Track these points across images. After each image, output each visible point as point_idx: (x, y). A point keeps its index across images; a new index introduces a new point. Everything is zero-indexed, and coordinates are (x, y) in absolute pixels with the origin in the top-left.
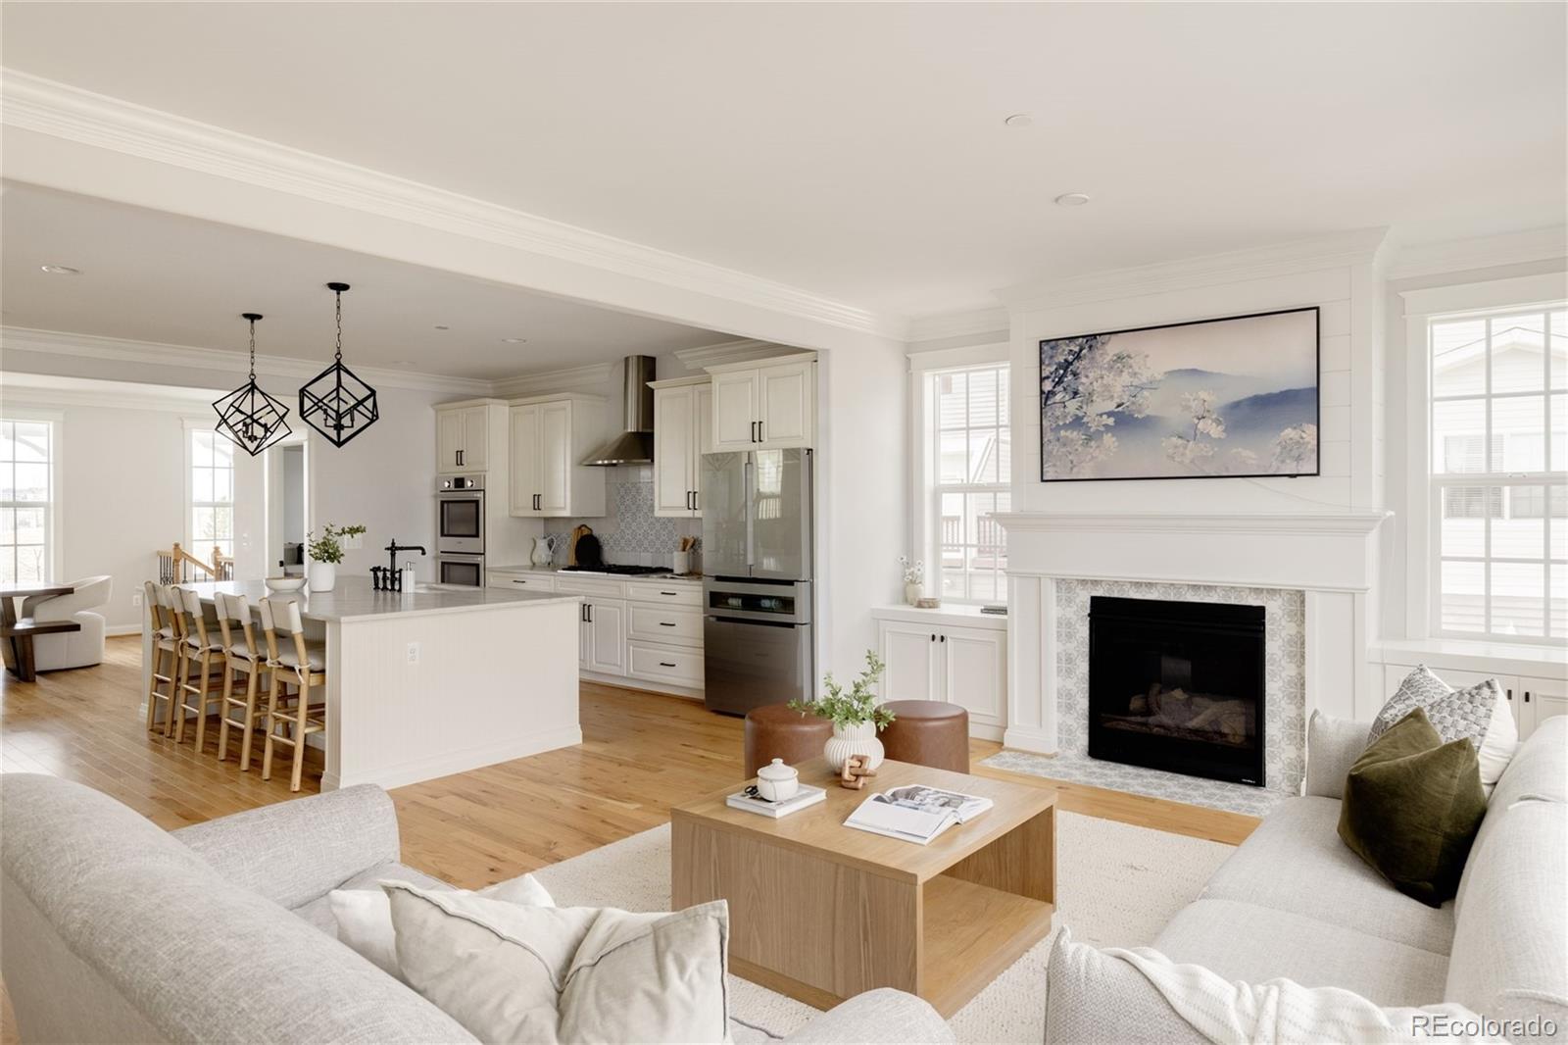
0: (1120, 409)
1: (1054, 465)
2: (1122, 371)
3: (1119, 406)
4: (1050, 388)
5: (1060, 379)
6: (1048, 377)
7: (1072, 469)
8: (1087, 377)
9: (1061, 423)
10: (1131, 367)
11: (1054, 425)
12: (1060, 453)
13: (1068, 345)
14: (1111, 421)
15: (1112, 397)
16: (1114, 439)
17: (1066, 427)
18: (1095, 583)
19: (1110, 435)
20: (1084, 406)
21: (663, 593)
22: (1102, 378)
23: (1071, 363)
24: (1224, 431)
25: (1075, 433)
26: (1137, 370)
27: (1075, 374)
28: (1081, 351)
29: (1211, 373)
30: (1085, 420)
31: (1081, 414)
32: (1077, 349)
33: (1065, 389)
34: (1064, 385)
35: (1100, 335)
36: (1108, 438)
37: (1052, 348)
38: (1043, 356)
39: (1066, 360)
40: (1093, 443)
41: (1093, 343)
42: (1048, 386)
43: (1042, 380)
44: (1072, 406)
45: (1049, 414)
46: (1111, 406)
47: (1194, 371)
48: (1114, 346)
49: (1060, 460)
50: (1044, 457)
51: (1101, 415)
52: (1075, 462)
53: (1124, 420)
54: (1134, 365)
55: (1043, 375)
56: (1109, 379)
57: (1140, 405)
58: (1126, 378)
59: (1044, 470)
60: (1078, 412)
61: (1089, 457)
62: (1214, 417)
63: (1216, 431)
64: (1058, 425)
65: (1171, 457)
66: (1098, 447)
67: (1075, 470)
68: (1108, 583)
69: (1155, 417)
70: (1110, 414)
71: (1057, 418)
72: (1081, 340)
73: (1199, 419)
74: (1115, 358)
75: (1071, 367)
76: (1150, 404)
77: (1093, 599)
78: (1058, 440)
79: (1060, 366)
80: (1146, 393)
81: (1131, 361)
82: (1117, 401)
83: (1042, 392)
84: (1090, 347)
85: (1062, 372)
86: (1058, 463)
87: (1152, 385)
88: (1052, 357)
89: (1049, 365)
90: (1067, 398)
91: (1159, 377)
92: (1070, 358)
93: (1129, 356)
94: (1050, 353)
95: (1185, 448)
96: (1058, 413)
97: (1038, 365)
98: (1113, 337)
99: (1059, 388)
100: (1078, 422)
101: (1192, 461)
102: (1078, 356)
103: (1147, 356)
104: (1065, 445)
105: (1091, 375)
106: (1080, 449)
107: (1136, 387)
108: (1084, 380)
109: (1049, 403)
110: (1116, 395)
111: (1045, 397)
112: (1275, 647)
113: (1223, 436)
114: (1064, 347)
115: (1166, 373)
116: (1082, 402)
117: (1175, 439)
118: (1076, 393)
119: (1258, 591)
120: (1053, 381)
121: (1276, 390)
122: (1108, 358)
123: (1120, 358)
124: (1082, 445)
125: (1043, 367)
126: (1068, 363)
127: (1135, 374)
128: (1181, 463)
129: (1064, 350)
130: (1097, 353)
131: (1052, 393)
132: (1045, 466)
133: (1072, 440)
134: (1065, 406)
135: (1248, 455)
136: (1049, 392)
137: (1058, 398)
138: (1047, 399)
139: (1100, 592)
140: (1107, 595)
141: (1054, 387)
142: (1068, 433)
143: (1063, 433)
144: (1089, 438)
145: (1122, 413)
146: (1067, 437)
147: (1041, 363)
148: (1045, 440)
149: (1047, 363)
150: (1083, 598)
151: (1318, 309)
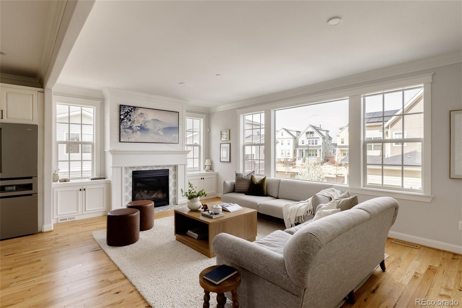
0: (141, 126)
1: (124, 138)
2: (142, 117)
3: (141, 125)
4: (123, 118)
5: (126, 116)
6: (122, 115)
7: (129, 139)
8: (133, 117)
9: (126, 127)
10: (144, 116)
11: (124, 128)
12: (125, 135)
13: (128, 108)
14: (139, 128)
15: (139, 123)
16: (140, 133)
17: (127, 128)
18: (134, 167)
19: (139, 132)
20: (132, 124)
22: (137, 117)
23: (129, 113)
24: (163, 133)
25: (130, 130)
26: (145, 117)
27: (130, 115)
28: (132, 109)
29: (161, 121)
30: (132, 127)
31: (131, 126)
32: (131, 109)
33: (127, 119)
34: (127, 117)
35: (137, 107)
36: (138, 132)
37: (124, 107)
38: (121, 109)
39: (127, 111)
40: (134, 133)
41: (135, 109)
42: (122, 117)
43: (120, 115)
44: (129, 123)
45: (122, 124)
46: (139, 125)
47: (157, 120)
48: (140, 111)
49: (125, 137)
50: (121, 135)
51: (137, 127)
52: (130, 137)
53: (142, 129)
54: (145, 116)
55: (121, 114)
56: (139, 118)
57: (146, 126)
58: (143, 119)
59: (121, 139)
60: (130, 125)
61: (133, 136)
62: (161, 130)
63: (162, 133)
64: (125, 128)
65: (153, 138)
66: (136, 134)
67: (130, 139)
68: (137, 167)
69: (149, 129)
70: (139, 127)
71: (125, 126)
72: (132, 107)
73: (158, 130)
75: (129, 114)
76: (149, 126)
77: (133, 172)
78: (125, 131)
79: (126, 112)
80: (147, 123)
81: (144, 115)
82: (140, 124)
83: (120, 118)
84: (134, 110)
85: (126, 114)
86: (125, 138)
87: (148, 121)
88: (123, 110)
89: (123, 112)
90: (128, 121)
91: (150, 120)
92: (129, 111)
93: (144, 114)
94: (123, 108)
95: (155, 136)
96: (125, 125)
97: (119, 110)
98: (140, 108)
99: (126, 118)
100: (130, 128)
101: (157, 139)
102: (131, 111)
103: (148, 115)
104: (127, 133)
105: (134, 116)
106: (131, 134)
107: (145, 121)
108: (132, 117)
109: (122, 121)
110: (140, 122)
111: (121, 120)
112: (171, 177)
113: (163, 134)
114: (127, 108)
115: (152, 119)
116: (132, 123)
117: (153, 134)
118: (130, 120)
119: (168, 166)
120: (124, 116)
121: (172, 127)
122: (139, 113)
123: (141, 114)
124: (132, 133)
125: (121, 112)
126: (128, 113)
127: (145, 118)
128: (155, 139)
129: (127, 109)
130: (136, 111)
131: (123, 119)
132: (121, 138)
133: (129, 132)
134: (127, 123)
135: (167, 139)
136: (122, 119)
137: (125, 120)
138: (122, 120)
139: (135, 170)
140: (137, 170)
141: (124, 118)
142: (128, 130)
143: (126, 130)
144: (133, 132)
145: (142, 127)
146: (127, 131)
147: (120, 111)
148: (121, 131)
149: (122, 111)
150: (131, 172)
151: (179, 112)
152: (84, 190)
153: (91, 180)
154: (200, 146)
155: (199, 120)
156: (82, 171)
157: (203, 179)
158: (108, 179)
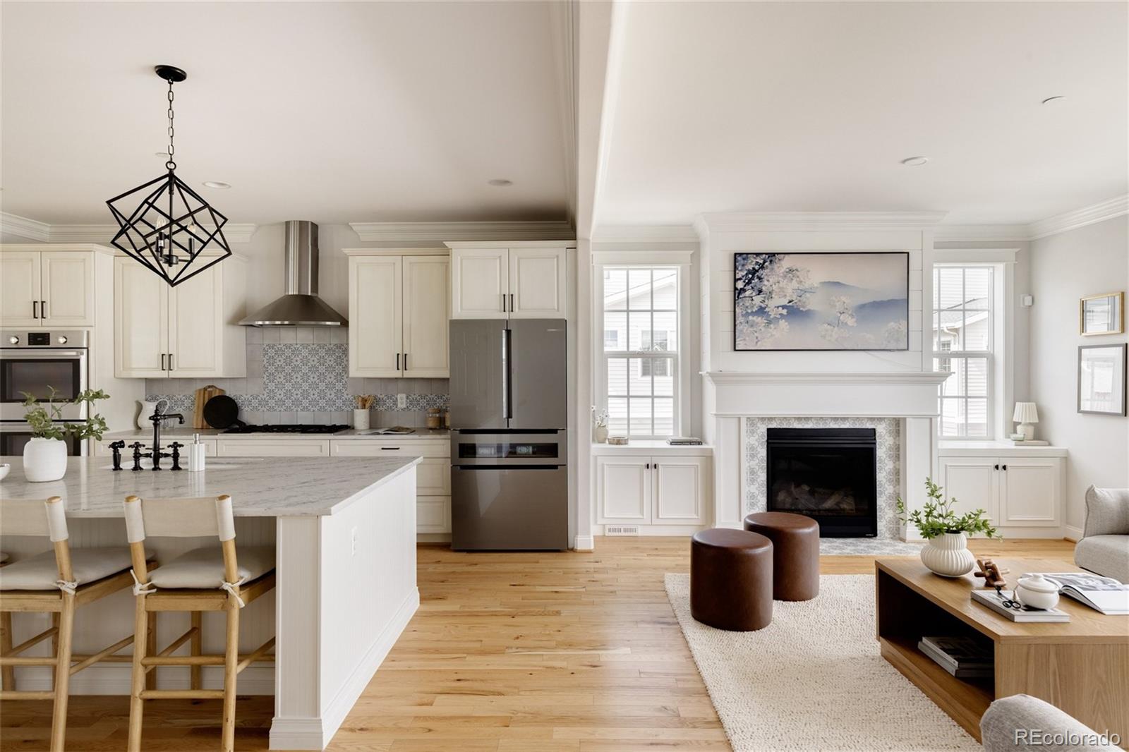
0: (791, 304)
1: (745, 340)
2: (792, 279)
3: (790, 302)
4: (742, 287)
5: (749, 280)
6: (740, 279)
7: (757, 343)
8: (768, 281)
9: (749, 311)
10: (798, 277)
11: (744, 312)
12: (749, 331)
13: (755, 258)
14: (784, 312)
15: (785, 296)
16: (787, 323)
17: (753, 314)
18: (771, 419)
19: (784, 320)
20: (766, 301)
21: (383, 449)
22: (779, 282)
23: (757, 271)
24: (856, 322)
25: (760, 318)
26: (802, 279)
27: (760, 278)
28: (764, 262)
29: (848, 286)
30: (767, 310)
31: (763, 306)
32: (761, 262)
33: (752, 288)
34: (752, 285)
35: (778, 254)
36: (783, 323)
37: (744, 259)
38: (737, 264)
39: (754, 268)
40: (772, 326)
41: (773, 258)
42: (740, 285)
43: (736, 280)
44: (758, 300)
45: (741, 304)
46: (785, 302)
47: (838, 283)
48: (787, 263)
49: (749, 336)
50: (737, 333)
51: (778, 307)
52: (759, 339)
53: (794, 312)
54: (800, 276)
55: (737, 277)
56: (783, 283)
57: (804, 303)
58: (795, 284)
59: (737, 343)
60: (761, 304)
61: (770, 335)
62: (850, 313)
63: (851, 322)
64: (747, 312)
65: (824, 337)
66: (775, 328)
67: (759, 343)
68: (780, 419)
69: (813, 311)
70: (784, 307)
71: (747, 307)
72: (764, 256)
73: (841, 313)
74: (788, 270)
75: (757, 274)
76: (813, 303)
77: (769, 430)
78: (747, 322)
79: (749, 272)
80: (808, 295)
81: (798, 273)
82: (789, 298)
83: (736, 289)
84: (771, 261)
85: (750, 276)
86: (747, 338)
87: (811, 290)
88: (743, 265)
89: (741, 270)
90: (754, 294)
91: (816, 285)
92: (757, 267)
93: (797, 270)
94: (742, 262)
95: (832, 331)
96: (747, 304)
97: (733, 269)
98: (787, 256)
99: (748, 287)
100: (762, 311)
101: (836, 340)
102: (762, 267)
103: (809, 271)
104: (752, 326)
105: (772, 278)
106: (763, 329)
107: (801, 290)
108: (766, 283)
109: (741, 296)
110: (788, 295)
111: (738, 293)
112: (882, 453)
113: (855, 325)
114: (752, 259)
115: (821, 283)
116: (765, 297)
117: (826, 325)
118: (760, 291)
119: (872, 419)
120: (744, 282)
121: (885, 299)
122: (783, 270)
123: (791, 271)
124: (764, 326)
125: (737, 272)
126: (754, 272)
127: (801, 282)
128: (829, 341)
129: (752, 262)
130: (775, 266)
131: (743, 290)
132: (737, 340)
133: (758, 323)
134: (752, 300)
135: (870, 336)
136: (741, 289)
137: (747, 293)
138: (739, 294)
139: (774, 425)
140: (779, 427)
141: (745, 286)
142: (755, 318)
143: (751, 318)
144: (769, 322)
145: (792, 306)
146: (754, 321)
147: (735, 268)
148: (737, 322)
149: (740, 268)
150: (762, 430)
151: (908, 253)
152: (655, 466)
153: (671, 444)
154: (991, 359)
155: (988, 268)
156: (653, 419)
157: (1004, 468)
158: (706, 443)
